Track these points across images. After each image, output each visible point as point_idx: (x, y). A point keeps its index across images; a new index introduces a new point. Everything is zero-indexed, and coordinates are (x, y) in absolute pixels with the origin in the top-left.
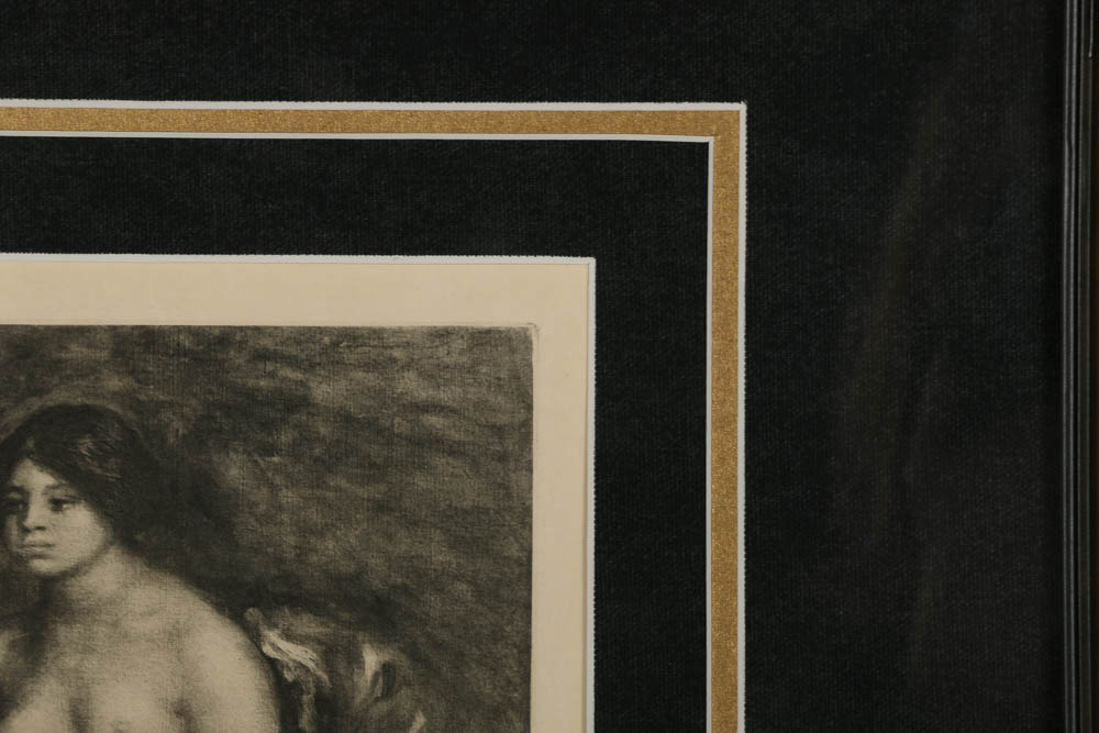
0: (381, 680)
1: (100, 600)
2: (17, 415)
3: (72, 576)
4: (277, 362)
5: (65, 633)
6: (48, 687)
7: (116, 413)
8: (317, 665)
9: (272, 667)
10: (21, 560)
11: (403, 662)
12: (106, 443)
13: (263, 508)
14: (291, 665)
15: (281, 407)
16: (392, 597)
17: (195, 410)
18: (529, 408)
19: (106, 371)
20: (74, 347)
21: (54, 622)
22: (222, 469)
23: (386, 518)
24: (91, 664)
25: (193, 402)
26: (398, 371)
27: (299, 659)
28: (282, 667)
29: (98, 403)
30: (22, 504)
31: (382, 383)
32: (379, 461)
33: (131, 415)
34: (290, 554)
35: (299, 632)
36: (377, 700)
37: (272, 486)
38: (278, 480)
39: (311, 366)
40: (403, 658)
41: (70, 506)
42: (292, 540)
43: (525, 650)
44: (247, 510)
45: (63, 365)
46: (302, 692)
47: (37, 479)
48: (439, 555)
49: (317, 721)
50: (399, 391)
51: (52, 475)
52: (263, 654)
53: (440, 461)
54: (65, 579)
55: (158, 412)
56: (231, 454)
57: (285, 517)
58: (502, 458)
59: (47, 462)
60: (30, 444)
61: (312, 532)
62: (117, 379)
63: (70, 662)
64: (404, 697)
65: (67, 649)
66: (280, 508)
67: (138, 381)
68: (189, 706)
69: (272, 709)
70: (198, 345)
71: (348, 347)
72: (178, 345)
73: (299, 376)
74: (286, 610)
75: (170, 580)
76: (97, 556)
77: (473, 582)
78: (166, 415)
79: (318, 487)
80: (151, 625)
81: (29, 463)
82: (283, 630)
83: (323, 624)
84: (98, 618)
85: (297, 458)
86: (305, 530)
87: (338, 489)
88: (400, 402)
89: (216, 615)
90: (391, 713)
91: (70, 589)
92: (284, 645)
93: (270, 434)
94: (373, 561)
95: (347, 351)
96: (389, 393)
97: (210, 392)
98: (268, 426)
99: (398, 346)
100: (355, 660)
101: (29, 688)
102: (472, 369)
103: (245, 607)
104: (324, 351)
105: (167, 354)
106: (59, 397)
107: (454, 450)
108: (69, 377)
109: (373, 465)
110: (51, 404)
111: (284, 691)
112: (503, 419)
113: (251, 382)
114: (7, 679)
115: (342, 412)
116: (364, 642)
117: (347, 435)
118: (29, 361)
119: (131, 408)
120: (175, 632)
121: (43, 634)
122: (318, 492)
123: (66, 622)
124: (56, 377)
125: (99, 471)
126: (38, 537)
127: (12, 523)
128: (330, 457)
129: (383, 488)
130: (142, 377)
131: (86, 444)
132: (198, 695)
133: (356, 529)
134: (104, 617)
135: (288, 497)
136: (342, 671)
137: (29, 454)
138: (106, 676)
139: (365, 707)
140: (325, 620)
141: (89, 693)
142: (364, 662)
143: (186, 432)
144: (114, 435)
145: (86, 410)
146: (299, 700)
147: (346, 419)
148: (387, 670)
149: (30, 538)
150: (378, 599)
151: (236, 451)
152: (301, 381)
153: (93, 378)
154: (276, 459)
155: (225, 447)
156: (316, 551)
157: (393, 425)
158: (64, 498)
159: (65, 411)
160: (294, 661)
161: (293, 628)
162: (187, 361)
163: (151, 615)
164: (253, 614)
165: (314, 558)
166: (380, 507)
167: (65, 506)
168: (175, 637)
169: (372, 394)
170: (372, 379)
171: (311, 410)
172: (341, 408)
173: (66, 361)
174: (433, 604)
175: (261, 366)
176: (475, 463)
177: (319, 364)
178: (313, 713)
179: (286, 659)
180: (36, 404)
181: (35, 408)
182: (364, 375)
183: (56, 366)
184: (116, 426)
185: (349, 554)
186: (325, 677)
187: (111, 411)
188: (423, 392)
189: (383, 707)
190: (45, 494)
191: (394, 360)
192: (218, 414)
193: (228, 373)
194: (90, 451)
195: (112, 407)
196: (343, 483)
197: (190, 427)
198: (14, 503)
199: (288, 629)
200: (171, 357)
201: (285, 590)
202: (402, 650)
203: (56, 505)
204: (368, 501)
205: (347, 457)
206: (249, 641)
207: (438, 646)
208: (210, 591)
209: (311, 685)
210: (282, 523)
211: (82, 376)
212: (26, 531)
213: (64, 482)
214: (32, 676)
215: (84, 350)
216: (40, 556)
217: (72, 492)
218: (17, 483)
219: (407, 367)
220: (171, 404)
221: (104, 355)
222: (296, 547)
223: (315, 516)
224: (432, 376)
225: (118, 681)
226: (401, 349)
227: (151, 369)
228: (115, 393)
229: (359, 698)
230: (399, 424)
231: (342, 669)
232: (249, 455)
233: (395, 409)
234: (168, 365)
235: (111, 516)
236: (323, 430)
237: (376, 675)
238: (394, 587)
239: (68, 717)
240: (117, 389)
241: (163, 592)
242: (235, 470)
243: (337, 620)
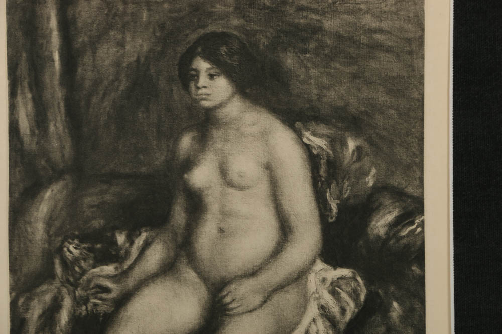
0: (356, 153)
1: (231, 118)
2: (194, 37)
3: (219, 108)
4: (308, 11)
5: (216, 133)
6: (209, 157)
7: (237, 36)
8: (327, 147)
9: (307, 148)
10: (197, 101)
11: (366, 146)
12: (232, 49)
13: (302, 77)
14: (316, 147)
15: (310, 32)
16: (360, 117)
17: (272, 34)
18: (423, 30)
19: (232, 16)
20: (218, 6)
21: (212, 128)
22: (284, 60)
23: (358, 81)
24: (228, 147)
25: (271, 30)
26: (363, 14)
27: (319, 144)
28: (312, 148)
29: (229, 30)
30: (196, 76)
31: (356, 20)
32: (354, 55)
33: (243, 36)
34: (315, 98)
35: (319, 132)
36: (354, 162)
37: (306, 67)
38: (309, 65)
39: (323, 13)
40: (366, 143)
41: (217, 77)
42: (315, 91)
43: (421, 139)
44: (295, 78)
45: (213, 14)
46: (321, 159)
47: (202, 65)
48: (382, 98)
49: (328, 172)
50: (363, 23)
51: (209, 63)
52: (303, 142)
53: (382, 55)
54: (215, 109)
55: (255, 34)
56: (288, 53)
57: (312, 81)
58: (410, 53)
59: (207, 58)
60: (200, 49)
61: (324, 88)
62: (237, 20)
63: (219, 146)
64: (367, 161)
65: (217, 140)
66: (310, 77)
67: (246, 21)
68: (271, 165)
69: (308, 166)
70: (273, 4)
71: (340, 4)
72: (264, 4)
73: (318, 17)
74: (313, 123)
75: (262, 109)
76: (229, 99)
77: (397, 109)
78: (259, 36)
79: (327, 67)
80: (254, 130)
81: (199, 58)
82: (312, 132)
83: (330, 129)
84: (230, 126)
85: (317, 55)
86: (321, 87)
87: (336, 68)
88: (364, 29)
89: (282, 125)
90: (360, 168)
91: (218, 114)
92: (312, 138)
93: (305, 44)
94: (352, 100)
95: (340, 5)
96: (359, 24)
97: (278, 25)
98: (304, 40)
99: (363, 3)
100: (344, 144)
101: (201, 157)
102: (397, 13)
103: (295, 122)
104: (329, 6)
105: (259, 8)
106: (212, 28)
107: (389, 50)
108: (216, 19)
109: (351, 57)
110: (208, 31)
111: (313, 159)
112: (410, 35)
113: (296, 20)
114: (192, 153)
115: (337, 34)
116: (348, 137)
117: (340, 44)
118: (198, 12)
119: (243, 33)
120: (264, 133)
121: (207, 133)
122: (327, 70)
123: (217, 128)
124: (210, 19)
125: (230, 61)
126: (203, 91)
127: (192, 84)
128: (332, 54)
129: (356, 67)
130: (248, 19)
131: (224, 49)
132: (275, 160)
133: (344, 86)
134: (233, 126)
135: (313, 72)
136: (338, 150)
137: (199, 54)
138: (235, 152)
139: (349, 165)
140: (331, 127)
141: (227, 159)
142: (348, 146)
143: (267, 43)
144: (236, 45)
145: (224, 34)
146: (320, 162)
147: (339, 37)
148: (359, 149)
149: (200, 91)
150: (354, 118)
151: (290, 52)
152: (319, 20)
153: (226, 20)
154: (308, 55)
155: (285, 50)
156: (326, 96)
157: (361, 39)
158: (214, 73)
159: (214, 35)
160: (317, 145)
161: (316, 130)
162: (268, 11)
163: (253, 125)
164: (298, 124)
165: (325, 100)
166: (355, 76)
167: (215, 77)
168: (264, 135)
169: (351, 25)
170: (351, 18)
171: (323, 32)
172: (337, 32)
173: (215, 12)
174: (379, 120)
175: (301, 13)
176: (398, 55)
177: (327, 12)
178: (325, 168)
179: (313, 144)
180: (202, 31)
181: (201, 33)
182: (348, 16)
183: (210, 14)
184: (237, 41)
185: (341, 98)
186: (331, 152)
187: (235, 34)
188: (375, 24)
189: (357, 165)
190: (206, 72)
191: (361, 9)
192: (282, 35)
193: (286, 16)
194: (225, 52)
195: (235, 32)
196: (338, 66)
197: (270, 41)
198: (193, 76)
199: (314, 131)
200: (261, 9)
201: (313, 113)
202: (365, 140)
203: (211, 76)
204: (350, 73)
205: (340, 54)
206: (297, 137)
207: (381, 138)
208: (279, 114)
209: (325, 155)
210: (311, 84)
211: (222, 19)
212: (198, 88)
213: (214, 66)
214: (203, 152)
215: (222, 7)
216: (205, 99)
217: (218, 71)
218: (194, 67)
219: (367, 12)
220: (261, 31)
221: (231, 9)
222: (317, 95)
223: (325, 80)
224: (378, 16)
225: (239, 154)
226: (364, 4)
227: (252, 15)
228: (236, 26)
229: (346, 162)
230: (363, 38)
231: (338, 148)
232: (296, 53)
233: (361, 32)
234: (259, 13)
235: (235, 81)
236: (329, 42)
237: (354, 151)
238: (362, 112)
239: (218, 170)
240: (237, 25)
241: (259, 115)
242: (289, 60)
243: (335, 126)
